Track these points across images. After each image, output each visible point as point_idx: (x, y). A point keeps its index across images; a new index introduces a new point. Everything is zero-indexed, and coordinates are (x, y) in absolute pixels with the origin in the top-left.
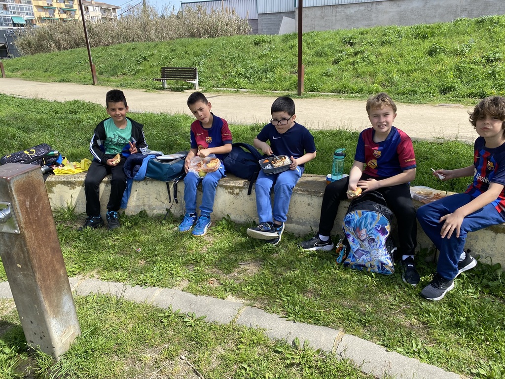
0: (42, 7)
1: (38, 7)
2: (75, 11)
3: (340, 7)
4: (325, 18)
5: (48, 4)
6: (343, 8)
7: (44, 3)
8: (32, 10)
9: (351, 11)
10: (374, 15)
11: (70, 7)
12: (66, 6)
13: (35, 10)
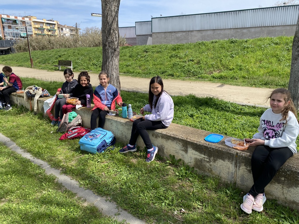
0: (38, 28)
1: (35, 28)
2: (55, 30)
3: (174, 33)
4: (166, 38)
5: (41, 27)
6: (175, 34)
7: (38, 26)
8: (32, 29)
9: (179, 35)
10: (190, 37)
11: (53, 28)
12: (51, 28)
13: (33, 29)
